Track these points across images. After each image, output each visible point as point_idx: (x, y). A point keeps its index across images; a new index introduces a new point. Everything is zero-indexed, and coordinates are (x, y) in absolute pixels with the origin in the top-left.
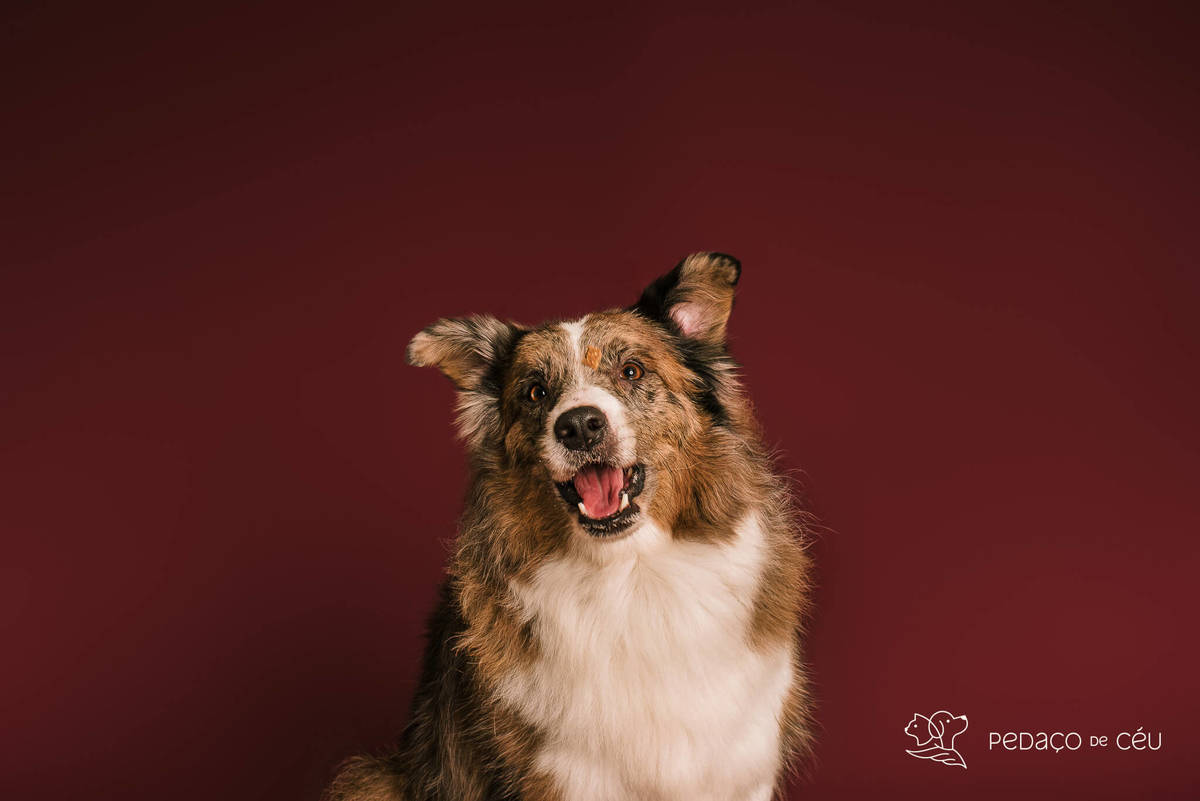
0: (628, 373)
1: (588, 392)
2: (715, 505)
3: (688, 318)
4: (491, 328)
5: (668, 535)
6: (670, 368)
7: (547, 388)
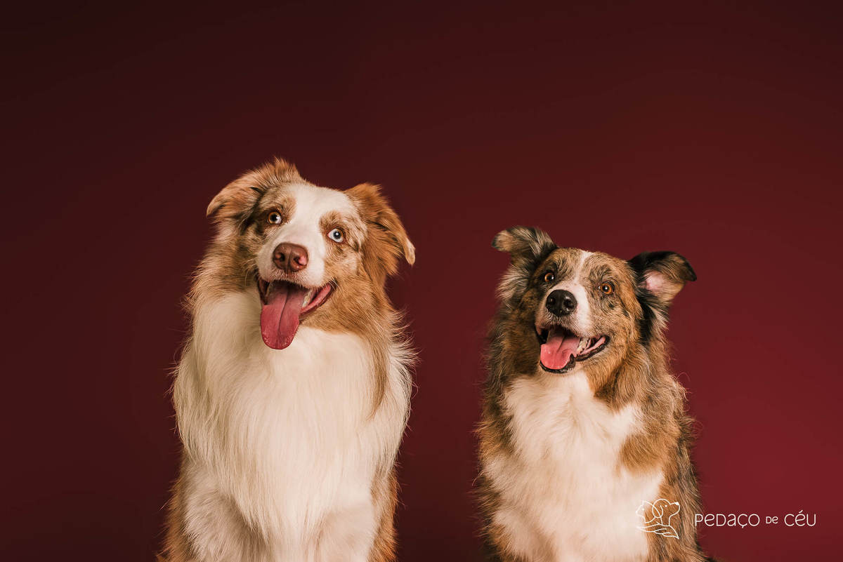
0: (603, 288)
1: (577, 287)
2: (623, 389)
3: (654, 281)
4: (543, 239)
5: (592, 394)
6: (628, 295)
7: (557, 274)
